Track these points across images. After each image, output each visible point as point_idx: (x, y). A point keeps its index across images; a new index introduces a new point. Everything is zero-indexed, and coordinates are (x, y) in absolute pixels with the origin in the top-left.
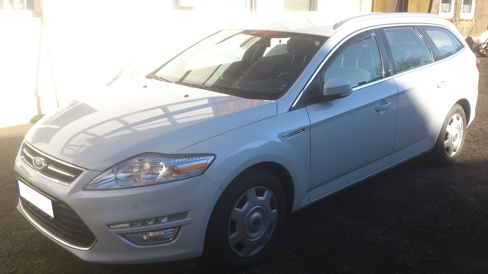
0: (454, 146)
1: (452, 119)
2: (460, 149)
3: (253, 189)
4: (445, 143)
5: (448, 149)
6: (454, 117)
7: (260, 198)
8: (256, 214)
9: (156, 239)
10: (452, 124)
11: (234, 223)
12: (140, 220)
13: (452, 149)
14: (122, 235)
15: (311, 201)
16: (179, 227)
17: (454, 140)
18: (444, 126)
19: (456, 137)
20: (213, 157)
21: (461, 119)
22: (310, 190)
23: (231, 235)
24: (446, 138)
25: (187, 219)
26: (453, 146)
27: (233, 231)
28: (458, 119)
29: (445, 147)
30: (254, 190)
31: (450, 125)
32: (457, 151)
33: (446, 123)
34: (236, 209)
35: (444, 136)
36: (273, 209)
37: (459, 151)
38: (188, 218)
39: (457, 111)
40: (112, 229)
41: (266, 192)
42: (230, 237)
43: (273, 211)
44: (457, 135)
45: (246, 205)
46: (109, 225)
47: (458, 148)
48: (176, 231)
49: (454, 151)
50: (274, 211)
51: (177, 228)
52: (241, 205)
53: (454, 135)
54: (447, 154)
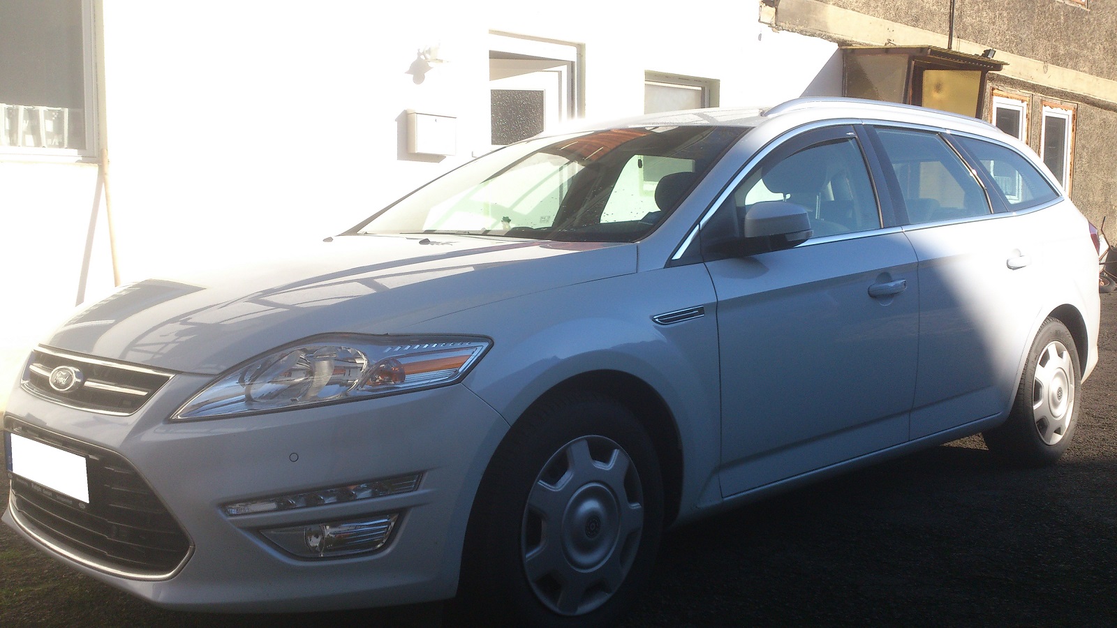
0: (1056, 419)
1: (1047, 352)
2: (1070, 428)
3: (582, 439)
4: (1035, 407)
5: (1043, 424)
6: (1052, 348)
7: (599, 465)
8: (590, 505)
9: (340, 546)
10: (1049, 363)
11: (536, 519)
12: (303, 491)
13: (1052, 427)
14: (258, 530)
15: (726, 499)
16: (399, 513)
17: (1056, 405)
18: (1030, 365)
19: (1060, 397)
20: (486, 345)
21: (1066, 354)
22: (721, 467)
23: (527, 551)
24: (1037, 397)
25: (420, 491)
26: (1054, 417)
27: (533, 541)
28: (1060, 355)
29: (1037, 418)
30: (585, 444)
31: (1043, 367)
32: (1064, 432)
33: (1032, 358)
34: (542, 483)
35: (1030, 391)
36: (632, 500)
37: (1068, 433)
38: (423, 488)
39: (1057, 336)
40: (232, 515)
41: (616, 453)
42: (527, 556)
43: (634, 505)
44: (1060, 390)
45: (567, 477)
46: (224, 505)
47: (1067, 427)
48: (393, 524)
49: (1058, 431)
50: (636, 506)
51: (396, 516)
52: (553, 477)
53: (1054, 390)
54: (1042, 437)
